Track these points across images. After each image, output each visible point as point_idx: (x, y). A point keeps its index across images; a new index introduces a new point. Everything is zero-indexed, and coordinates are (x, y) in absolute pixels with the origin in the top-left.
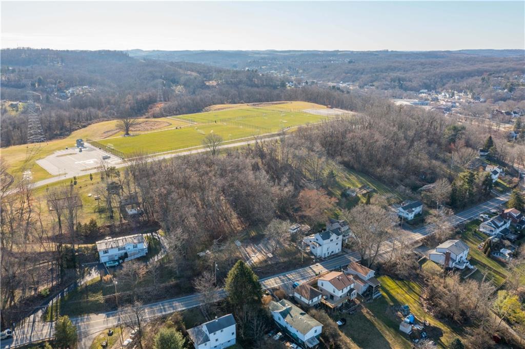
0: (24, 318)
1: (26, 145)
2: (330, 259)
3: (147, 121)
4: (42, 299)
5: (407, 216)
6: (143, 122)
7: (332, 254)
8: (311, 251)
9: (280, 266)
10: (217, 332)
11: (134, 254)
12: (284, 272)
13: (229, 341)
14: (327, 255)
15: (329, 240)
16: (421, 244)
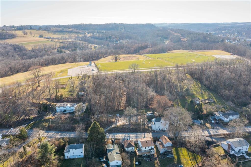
0: (20, 126)
1: (75, 63)
2: (159, 132)
3: (131, 56)
4: (30, 120)
5: (223, 119)
6: (129, 56)
7: (162, 130)
8: (151, 126)
9: (129, 130)
10: (73, 149)
11: (69, 111)
12: (129, 133)
13: (80, 155)
14: (158, 130)
15: (159, 123)
16: (223, 136)
